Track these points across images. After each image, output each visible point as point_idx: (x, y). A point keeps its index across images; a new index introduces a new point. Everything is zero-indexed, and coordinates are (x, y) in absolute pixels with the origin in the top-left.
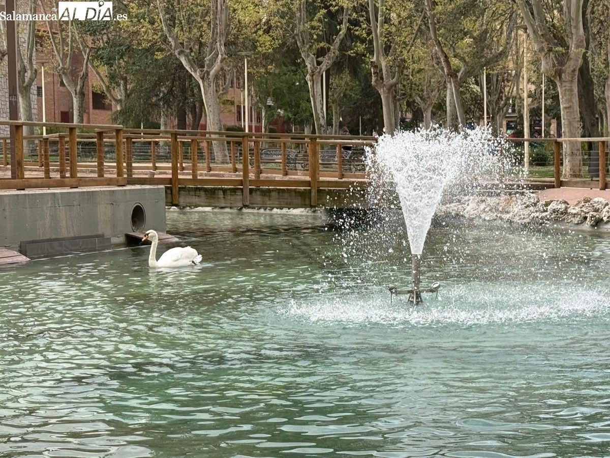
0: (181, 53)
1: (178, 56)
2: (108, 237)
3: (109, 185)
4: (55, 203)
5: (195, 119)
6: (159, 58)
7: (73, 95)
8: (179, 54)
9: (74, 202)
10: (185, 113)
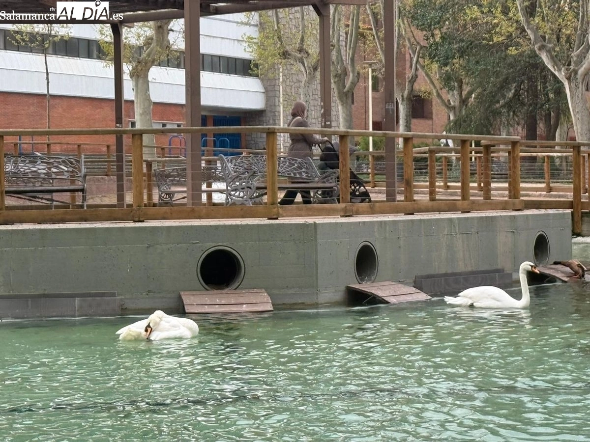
0: (542, 48)
1: (537, 52)
2: (508, 272)
3: (504, 208)
4: (451, 230)
5: (550, 129)
6: (513, 53)
7: (400, 102)
8: (540, 49)
9: (473, 230)
10: (536, 120)
